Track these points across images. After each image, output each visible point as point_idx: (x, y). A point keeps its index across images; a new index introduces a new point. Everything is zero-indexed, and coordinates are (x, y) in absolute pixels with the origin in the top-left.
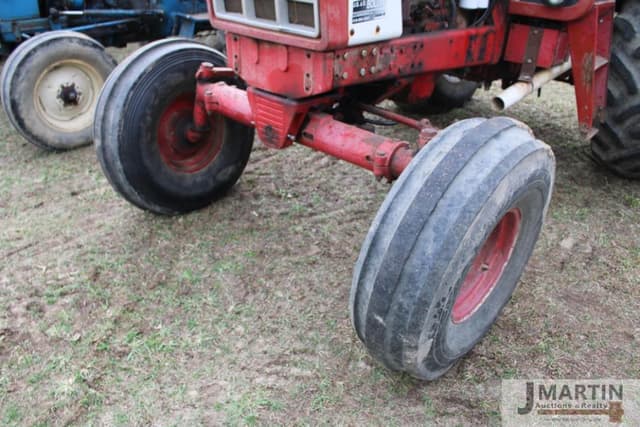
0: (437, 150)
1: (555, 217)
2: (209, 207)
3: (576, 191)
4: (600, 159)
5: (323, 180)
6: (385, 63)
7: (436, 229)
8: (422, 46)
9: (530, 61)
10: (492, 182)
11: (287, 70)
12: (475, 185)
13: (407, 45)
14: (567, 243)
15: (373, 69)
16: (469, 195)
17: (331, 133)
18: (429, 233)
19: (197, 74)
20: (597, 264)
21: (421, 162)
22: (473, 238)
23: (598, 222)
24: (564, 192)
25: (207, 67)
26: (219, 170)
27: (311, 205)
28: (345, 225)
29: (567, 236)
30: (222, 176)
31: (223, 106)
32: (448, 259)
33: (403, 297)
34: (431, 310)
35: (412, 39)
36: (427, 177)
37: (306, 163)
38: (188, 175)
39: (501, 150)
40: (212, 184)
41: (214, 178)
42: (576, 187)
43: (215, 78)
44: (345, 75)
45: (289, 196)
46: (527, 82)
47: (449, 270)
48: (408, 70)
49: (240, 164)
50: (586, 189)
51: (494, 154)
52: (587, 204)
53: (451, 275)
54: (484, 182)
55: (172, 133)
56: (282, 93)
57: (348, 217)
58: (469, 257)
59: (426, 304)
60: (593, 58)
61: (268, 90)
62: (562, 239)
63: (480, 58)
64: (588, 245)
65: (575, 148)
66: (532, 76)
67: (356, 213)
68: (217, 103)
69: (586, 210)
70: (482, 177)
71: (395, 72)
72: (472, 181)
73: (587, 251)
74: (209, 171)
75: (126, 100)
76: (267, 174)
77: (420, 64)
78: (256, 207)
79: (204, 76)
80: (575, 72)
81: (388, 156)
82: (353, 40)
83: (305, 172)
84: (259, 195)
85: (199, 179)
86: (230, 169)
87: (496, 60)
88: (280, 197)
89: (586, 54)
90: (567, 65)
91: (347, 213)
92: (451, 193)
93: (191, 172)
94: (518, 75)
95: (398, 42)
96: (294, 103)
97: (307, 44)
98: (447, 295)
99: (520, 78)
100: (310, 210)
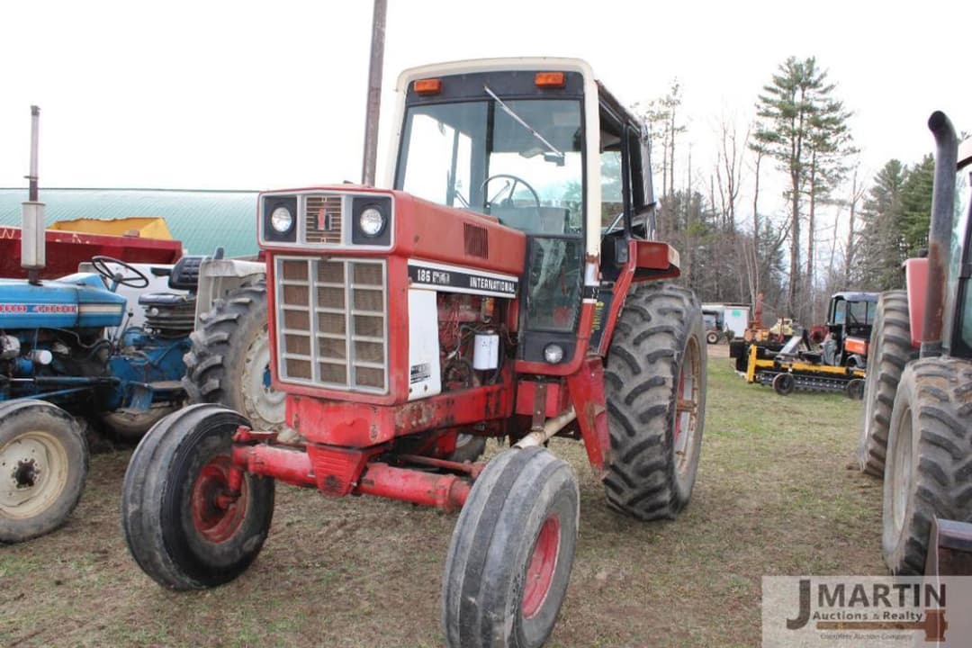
0: (494, 469)
1: (586, 557)
2: (236, 581)
3: (600, 536)
4: (617, 504)
5: (346, 549)
6: (429, 416)
7: (506, 520)
8: (453, 402)
9: (539, 413)
10: (539, 485)
11: (352, 425)
12: (528, 488)
13: (443, 401)
14: (602, 576)
15: (420, 421)
16: (525, 495)
17: (391, 476)
18: (501, 524)
19: (235, 437)
20: (631, 587)
21: (484, 478)
22: (532, 526)
23: (626, 557)
24: (590, 539)
25: (245, 430)
26: (246, 539)
27: (344, 571)
28: (386, 583)
29: (600, 570)
30: (248, 547)
31: (269, 466)
32: (519, 540)
33: (489, 576)
34: (511, 584)
35: (446, 396)
36: (491, 488)
37: (321, 536)
38: (216, 545)
39: (540, 465)
40: (238, 555)
41: (240, 547)
42: (601, 533)
43: (254, 441)
44: (403, 426)
45: (317, 565)
46: (540, 431)
47: (520, 550)
48: (444, 424)
49: (263, 533)
50: (610, 534)
51: (535, 467)
52: (613, 544)
53: (522, 554)
54: (533, 485)
55: (202, 499)
56: (345, 444)
57: (386, 577)
58: (532, 540)
59: (508, 577)
60: (592, 406)
61: (333, 443)
62: (596, 573)
63: (496, 412)
64: (621, 575)
65: (593, 501)
66: (543, 426)
67: (394, 573)
68: (263, 463)
69: (613, 550)
70: (531, 482)
71: (435, 424)
72: (525, 486)
73: (621, 579)
74: (235, 540)
75: (171, 462)
76: (283, 549)
77: (452, 417)
78: (287, 578)
79: (243, 437)
80: (580, 420)
81: (448, 487)
82: (412, 396)
83: (325, 544)
84: (283, 567)
85: (226, 549)
86: (255, 539)
87: (508, 415)
88: (307, 567)
89: (586, 404)
90: (571, 415)
91: (384, 574)
92: (512, 494)
93: (217, 541)
94: (531, 426)
95: (438, 398)
96: (360, 453)
97: (375, 400)
98: (520, 570)
99: (534, 428)
100: (344, 575)
